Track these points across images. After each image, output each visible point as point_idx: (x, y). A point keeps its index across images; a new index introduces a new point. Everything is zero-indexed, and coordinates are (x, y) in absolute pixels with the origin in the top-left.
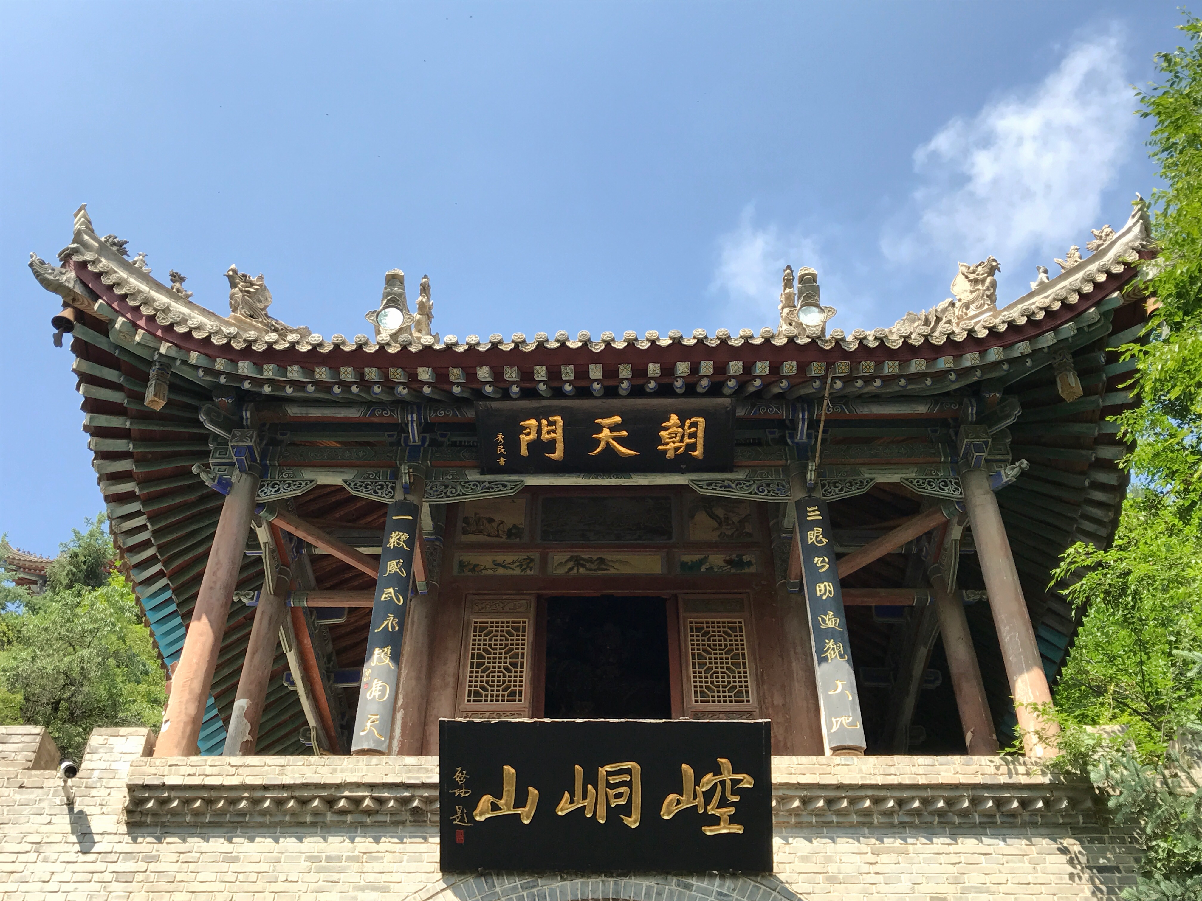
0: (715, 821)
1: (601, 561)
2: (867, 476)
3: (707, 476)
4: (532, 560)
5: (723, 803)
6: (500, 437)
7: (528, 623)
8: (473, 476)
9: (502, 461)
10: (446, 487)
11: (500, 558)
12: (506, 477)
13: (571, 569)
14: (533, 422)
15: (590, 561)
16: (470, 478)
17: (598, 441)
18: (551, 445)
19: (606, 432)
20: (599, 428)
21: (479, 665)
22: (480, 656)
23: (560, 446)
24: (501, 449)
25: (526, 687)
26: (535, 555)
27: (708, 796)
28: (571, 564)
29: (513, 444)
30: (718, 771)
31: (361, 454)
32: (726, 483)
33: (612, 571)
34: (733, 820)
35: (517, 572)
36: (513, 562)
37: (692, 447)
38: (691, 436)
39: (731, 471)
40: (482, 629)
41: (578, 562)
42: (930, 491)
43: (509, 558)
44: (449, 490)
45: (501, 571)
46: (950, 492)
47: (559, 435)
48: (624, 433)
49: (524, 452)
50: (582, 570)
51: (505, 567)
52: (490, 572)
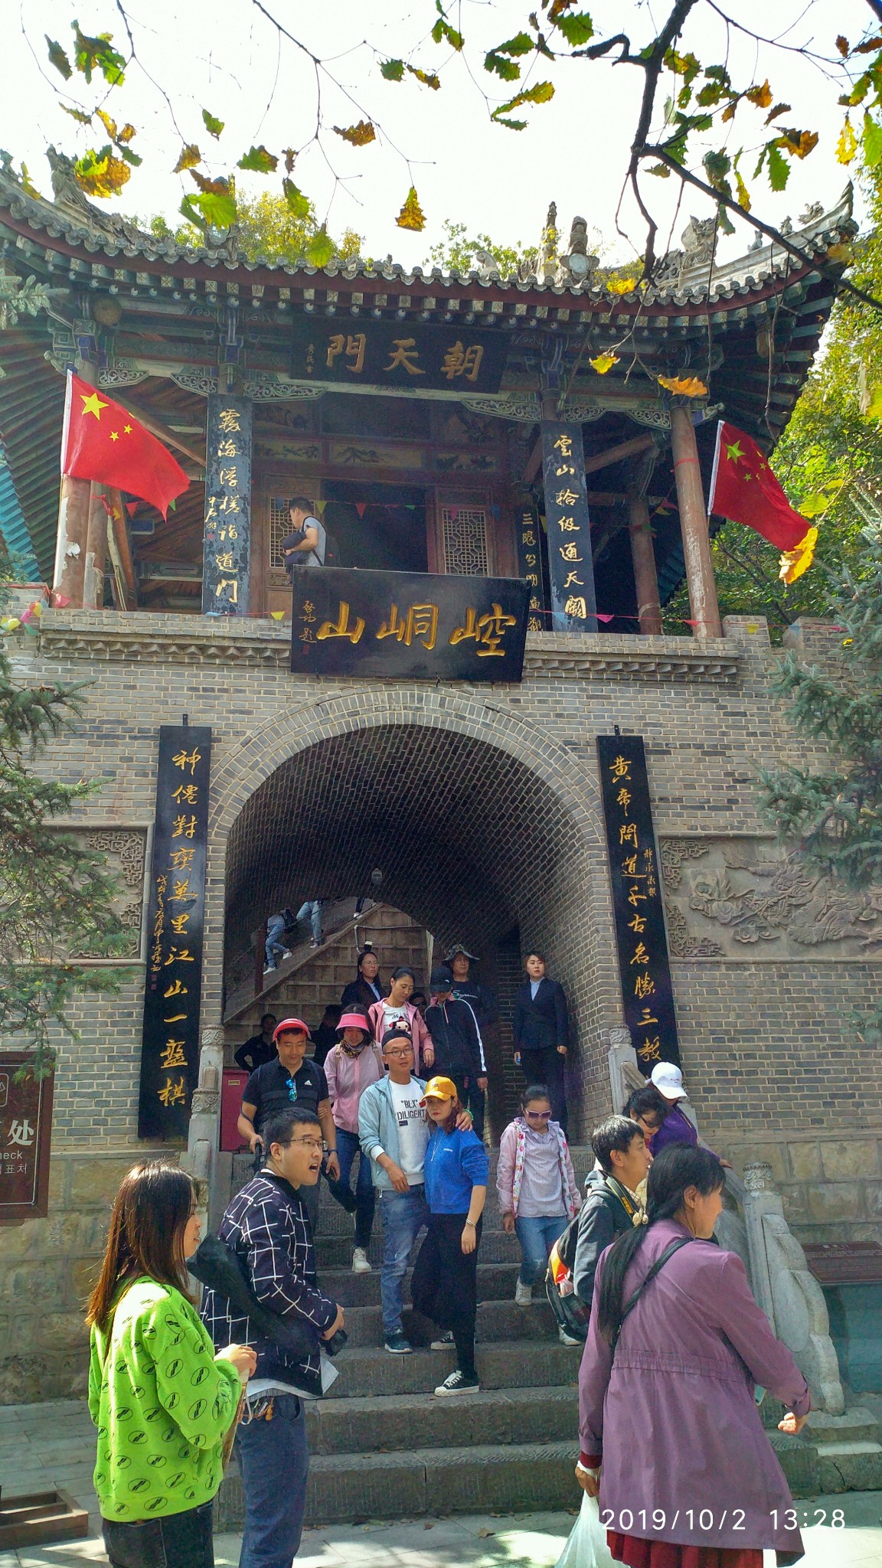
1: (373, 453)
2: (601, 405)
3: (477, 395)
4: (316, 449)
5: (493, 635)
6: (311, 348)
8: (283, 378)
9: (309, 369)
10: (261, 388)
11: (289, 445)
12: (312, 383)
13: (348, 459)
14: (340, 338)
15: (363, 453)
16: (281, 381)
17: (392, 360)
18: (353, 359)
19: (401, 352)
20: (396, 348)
22: (278, 529)
23: (361, 360)
24: (310, 359)
26: (318, 444)
27: (484, 630)
28: (349, 454)
29: (321, 356)
30: (492, 614)
31: (186, 350)
32: (492, 403)
33: (381, 464)
34: (498, 647)
35: (304, 458)
36: (300, 449)
37: (469, 371)
38: (470, 361)
39: (497, 393)
41: (355, 454)
42: (647, 421)
43: (296, 445)
44: (264, 391)
45: (290, 457)
46: (662, 423)
47: (360, 351)
48: (415, 354)
49: (329, 363)
50: (357, 461)
51: (295, 453)
52: (282, 457)
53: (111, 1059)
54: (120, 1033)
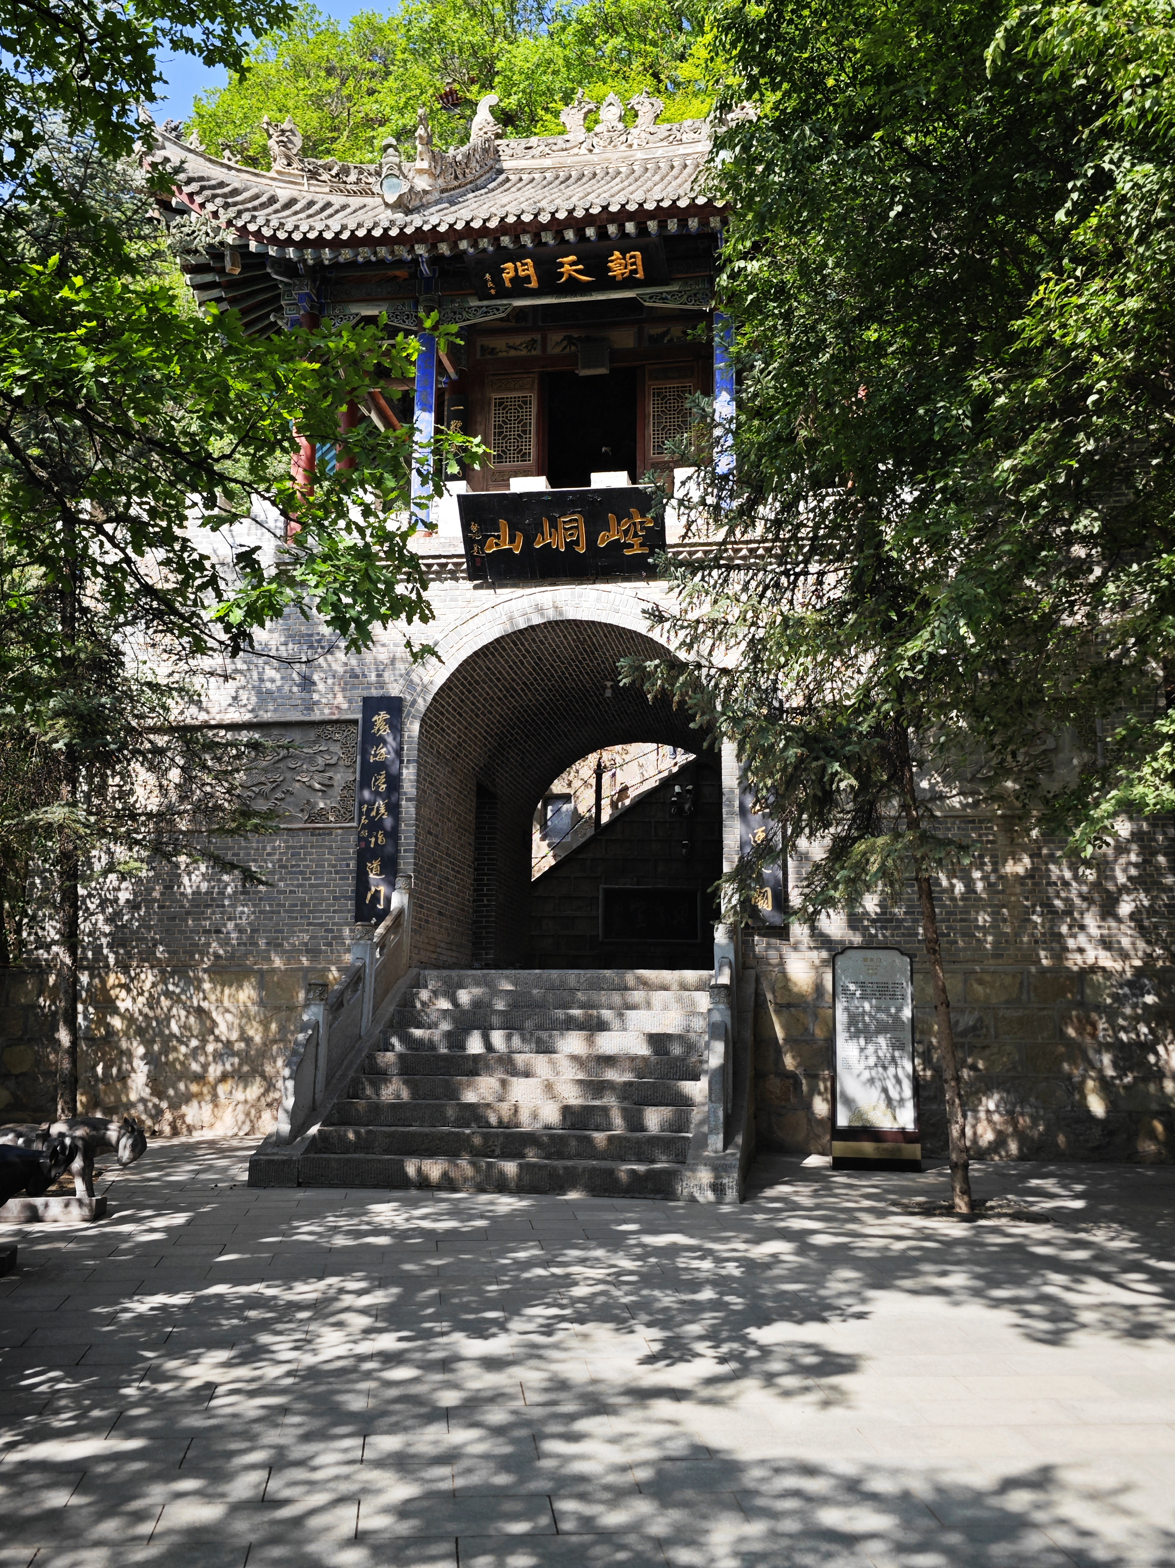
0: (631, 546)
1: (588, 338)
3: (649, 290)
4: (535, 343)
5: (636, 535)
6: (488, 276)
7: (533, 397)
8: (474, 303)
9: (493, 292)
10: (455, 313)
11: (511, 341)
12: (499, 302)
13: (564, 347)
14: (510, 265)
16: (472, 304)
17: (562, 274)
18: (527, 279)
19: (567, 267)
20: (562, 265)
21: (500, 433)
23: (534, 279)
24: (490, 284)
25: (533, 450)
26: (538, 337)
27: (626, 532)
28: (562, 343)
29: (498, 280)
30: (630, 517)
34: (642, 545)
35: (524, 352)
36: (521, 344)
37: (635, 271)
38: (632, 264)
39: (667, 284)
40: (501, 404)
43: (517, 340)
45: (513, 353)
47: (531, 272)
48: (581, 267)
49: (508, 284)
50: (572, 346)
51: (516, 349)
52: (505, 354)
53: (335, 898)
54: (341, 879)
